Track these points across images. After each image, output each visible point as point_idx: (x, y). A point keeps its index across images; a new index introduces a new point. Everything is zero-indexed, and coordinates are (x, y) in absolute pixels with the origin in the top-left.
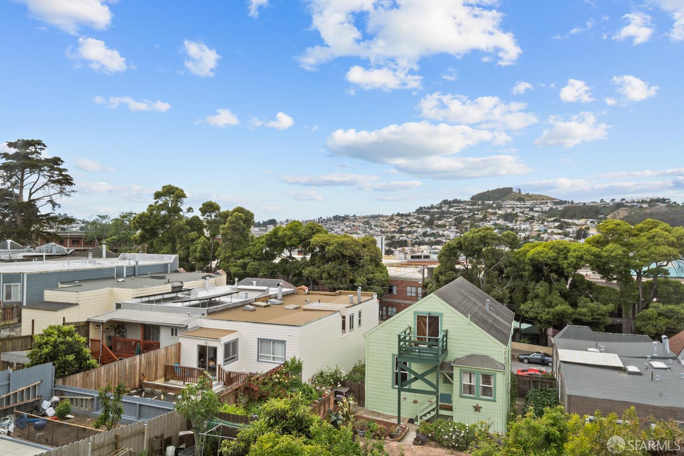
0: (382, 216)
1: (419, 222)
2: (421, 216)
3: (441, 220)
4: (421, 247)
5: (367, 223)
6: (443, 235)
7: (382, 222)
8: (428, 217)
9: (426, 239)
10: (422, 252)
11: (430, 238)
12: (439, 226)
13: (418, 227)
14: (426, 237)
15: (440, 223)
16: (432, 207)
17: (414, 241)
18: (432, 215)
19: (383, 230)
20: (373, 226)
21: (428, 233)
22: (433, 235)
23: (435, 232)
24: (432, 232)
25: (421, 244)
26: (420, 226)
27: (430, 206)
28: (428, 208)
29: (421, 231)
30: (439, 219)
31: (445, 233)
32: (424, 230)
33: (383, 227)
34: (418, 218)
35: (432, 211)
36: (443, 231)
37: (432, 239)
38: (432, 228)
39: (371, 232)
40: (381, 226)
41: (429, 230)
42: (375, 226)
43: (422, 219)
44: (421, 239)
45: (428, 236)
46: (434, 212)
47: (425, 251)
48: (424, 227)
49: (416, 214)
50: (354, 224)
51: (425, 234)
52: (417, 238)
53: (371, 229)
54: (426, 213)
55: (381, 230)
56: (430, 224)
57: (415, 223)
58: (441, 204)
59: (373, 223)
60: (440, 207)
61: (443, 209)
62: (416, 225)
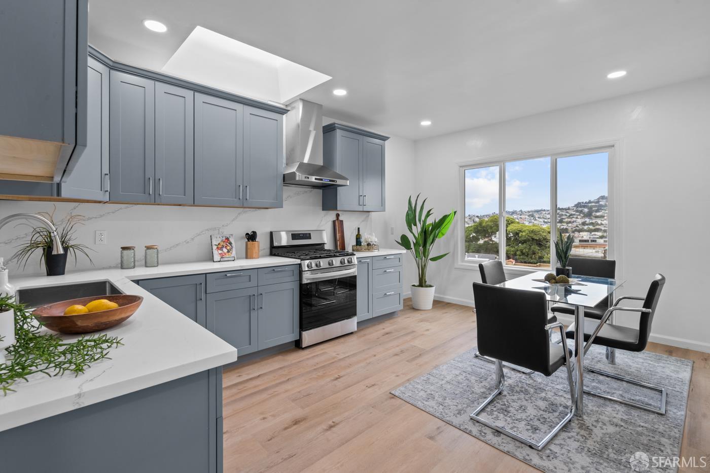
0: (544, 210)
1: (578, 214)
2: (580, 209)
3: (599, 212)
4: (581, 233)
5: (532, 216)
6: (602, 224)
7: (545, 215)
8: (586, 210)
9: (586, 227)
10: (582, 237)
11: (589, 226)
12: (597, 217)
13: (577, 218)
14: (585, 226)
15: (598, 214)
16: (590, 202)
17: (574, 229)
18: (590, 208)
19: (546, 220)
20: (537, 218)
21: (587, 223)
22: (592, 224)
23: (594, 221)
24: (591, 221)
25: (580, 231)
26: (579, 217)
27: (588, 201)
28: (586, 203)
29: (580, 221)
30: (597, 211)
31: (603, 222)
32: (583, 220)
33: (546, 219)
34: (577, 211)
35: (590, 205)
36: (601, 220)
37: (591, 227)
38: (591, 218)
39: (535, 222)
40: (543, 218)
41: (588, 220)
42: (538, 218)
43: (581, 212)
44: (580, 227)
45: (587, 225)
46: (592, 205)
47: (585, 237)
48: (582, 218)
49: (575, 208)
50: (521, 216)
51: (584, 224)
52: (577, 226)
53: (536, 220)
54: (584, 207)
55: (544, 221)
56: (589, 215)
57: (574, 215)
58: (599, 199)
59: (537, 216)
60: (598, 202)
61: (601, 203)
62: (575, 216)
